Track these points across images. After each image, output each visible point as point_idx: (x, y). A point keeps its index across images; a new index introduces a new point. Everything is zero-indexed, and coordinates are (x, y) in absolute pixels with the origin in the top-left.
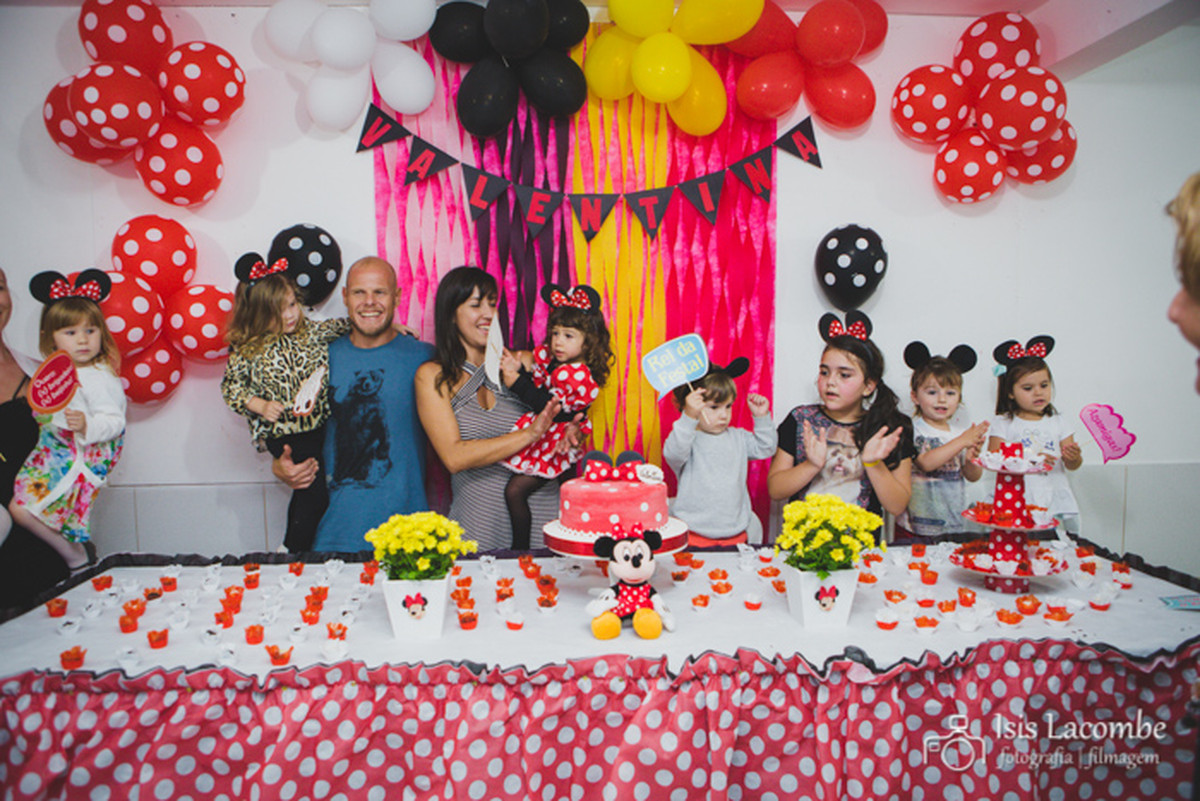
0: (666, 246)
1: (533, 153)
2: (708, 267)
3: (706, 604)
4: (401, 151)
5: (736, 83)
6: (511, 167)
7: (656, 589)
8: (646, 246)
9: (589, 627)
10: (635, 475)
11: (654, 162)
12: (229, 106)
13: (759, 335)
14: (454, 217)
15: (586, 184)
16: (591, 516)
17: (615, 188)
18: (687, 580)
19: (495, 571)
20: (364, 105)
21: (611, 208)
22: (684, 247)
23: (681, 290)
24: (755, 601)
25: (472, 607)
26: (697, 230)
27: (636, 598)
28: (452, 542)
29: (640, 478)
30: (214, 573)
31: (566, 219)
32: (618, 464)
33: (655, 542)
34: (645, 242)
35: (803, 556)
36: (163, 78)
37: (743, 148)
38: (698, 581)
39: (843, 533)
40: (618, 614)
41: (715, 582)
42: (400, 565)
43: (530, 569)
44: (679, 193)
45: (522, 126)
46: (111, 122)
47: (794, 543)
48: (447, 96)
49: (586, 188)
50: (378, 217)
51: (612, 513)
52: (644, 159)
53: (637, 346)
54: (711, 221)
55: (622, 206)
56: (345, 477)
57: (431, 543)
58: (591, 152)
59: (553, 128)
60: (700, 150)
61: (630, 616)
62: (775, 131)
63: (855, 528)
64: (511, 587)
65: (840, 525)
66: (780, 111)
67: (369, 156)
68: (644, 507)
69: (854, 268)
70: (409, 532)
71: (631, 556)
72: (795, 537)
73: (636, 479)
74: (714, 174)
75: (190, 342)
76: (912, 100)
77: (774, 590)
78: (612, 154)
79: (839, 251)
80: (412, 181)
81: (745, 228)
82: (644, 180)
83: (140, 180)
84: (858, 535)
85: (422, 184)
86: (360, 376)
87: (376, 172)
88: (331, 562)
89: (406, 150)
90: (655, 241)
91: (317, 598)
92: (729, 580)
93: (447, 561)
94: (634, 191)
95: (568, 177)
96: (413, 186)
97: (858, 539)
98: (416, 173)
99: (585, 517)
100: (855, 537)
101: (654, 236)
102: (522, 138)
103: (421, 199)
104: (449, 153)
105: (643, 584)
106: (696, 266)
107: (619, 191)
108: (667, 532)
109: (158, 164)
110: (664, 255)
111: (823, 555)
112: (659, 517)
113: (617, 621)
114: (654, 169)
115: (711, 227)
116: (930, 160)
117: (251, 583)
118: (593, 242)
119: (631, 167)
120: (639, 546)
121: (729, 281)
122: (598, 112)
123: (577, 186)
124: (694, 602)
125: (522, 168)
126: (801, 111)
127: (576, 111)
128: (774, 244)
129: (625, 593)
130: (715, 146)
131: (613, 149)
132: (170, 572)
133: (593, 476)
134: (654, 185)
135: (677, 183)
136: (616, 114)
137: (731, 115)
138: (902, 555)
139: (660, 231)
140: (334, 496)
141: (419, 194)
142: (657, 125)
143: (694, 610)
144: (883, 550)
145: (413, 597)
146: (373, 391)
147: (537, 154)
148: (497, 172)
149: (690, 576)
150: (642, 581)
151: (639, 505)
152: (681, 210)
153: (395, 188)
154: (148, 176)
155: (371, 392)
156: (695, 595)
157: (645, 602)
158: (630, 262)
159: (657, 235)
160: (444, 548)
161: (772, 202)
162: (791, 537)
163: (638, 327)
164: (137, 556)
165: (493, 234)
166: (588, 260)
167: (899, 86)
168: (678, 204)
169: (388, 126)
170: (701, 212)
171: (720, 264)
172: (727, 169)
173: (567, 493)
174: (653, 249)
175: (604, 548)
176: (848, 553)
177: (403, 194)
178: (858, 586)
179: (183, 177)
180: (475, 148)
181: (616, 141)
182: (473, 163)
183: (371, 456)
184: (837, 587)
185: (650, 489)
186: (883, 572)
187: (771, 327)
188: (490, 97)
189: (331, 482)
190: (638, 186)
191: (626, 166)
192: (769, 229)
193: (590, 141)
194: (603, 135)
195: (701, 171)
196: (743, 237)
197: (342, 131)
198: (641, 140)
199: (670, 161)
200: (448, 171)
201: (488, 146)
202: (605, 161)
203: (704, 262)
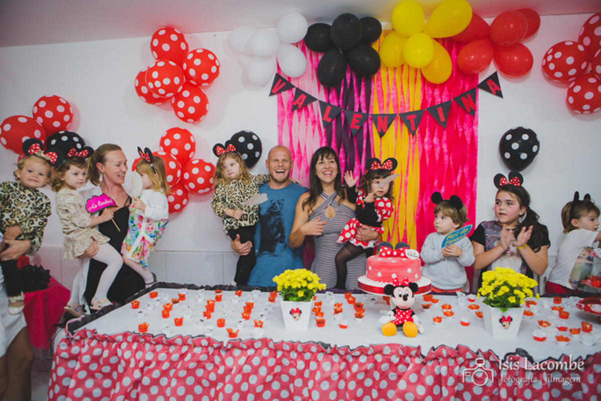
0: (420, 139)
1: (354, 94)
2: (442, 150)
3: (440, 321)
4: (290, 95)
5: (457, 56)
6: (343, 101)
7: (415, 312)
8: (410, 140)
9: (380, 329)
10: (405, 254)
11: (414, 98)
12: (213, 77)
13: (468, 185)
14: (315, 127)
15: (380, 109)
16: (382, 274)
17: (394, 111)
18: (430, 309)
19: (333, 299)
20: (273, 73)
21: (392, 121)
22: (429, 140)
23: (428, 162)
24: (466, 322)
25: (322, 316)
26: (436, 131)
27: (404, 316)
28: (314, 284)
29: (407, 256)
30: (201, 293)
31: (370, 126)
32: (396, 249)
33: (414, 288)
34: (410, 138)
35: (493, 299)
36: (185, 66)
37: (461, 89)
38: (436, 310)
39: (516, 288)
40: (395, 323)
41: (445, 311)
42: (289, 294)
43: (351, 299)
44: (427, 113)
45: (348, 82)
46: (163, 86)
47: (488, 292)
48: (312, 68)
49: (380, 111)
50: (279, 126)
51: (392, 273)
52: (409, 96)
53: (405, 190)
54: (444, 127)
55: (397, 120)
56: (264, 251)
57: (305, 284)
58: (382, 92)
59: (363, 82)
60: (438, 91)
61: (401, 325)
62: (477, 79)
63: (522, 286)
64: (341, 307)
65: (514, 284)
66: (480, 70)
67: (275, 97)
68: (409, 270)
69: (521, 150)
70: (294, 278)
71: (403, 295)
72: (489, 289)
73: (405, 257)
74: (445, 103)
75: (192, 185)
76: (554, 60)
77: (477, 316)
78: (392, 94)
79: (512, 141)
80: (295, 109)
81: (461, 130)
82: (409, 107)
83: (173, 112)
84: (523, 290)
85: (300, 110)
86: (273, 202)
87: (278, 106)
88: (254, 291)
89: (293, 95)
90: (415, 137)
91: (249, 308)
92: (452, 310)
93: (312, 293)
94: (404, 112)
95: (371, 106)
96: (296, 112)
97: (523, 292)
98: (297, 105)
99: (379, 274)
100: (522, 291)
101: (414, 134)
102: (348, 87)
103: (299, 118)
104: (313, 95)
105: (408, 309)
106: (435, 149)
107: (397, 112)
108: (421, 284)
109: (181, 104)
110: (419, 144)
111: (504, 299)
112: (416, 276)
113: (395, 327)
114: (414, 101)
115: (444, 129)
116: (564, 92)
117: (218, 299)
118: (383, 138)
119: (402, 100)
120: (407, 290)
121: (452, 157)
122: (386, 73)
123: (375, 110)
124: (434, 320)
125: (348, 102)
126: (492, 69)
127: (375, 73)
128: (477, 137)
129: (399, 313)
130: (446, 88)
131: (393, 91)
132: (183, 291)
133: (384, 254)
134: (414, 109)
135: (426, 108)
136: (395, 74)
137: (454, 72)
138: (548, 302)
139: (417, 132)
140: (259, 260)
141: (298, 115)
142: (416, 79)
143: (434, 324)
144: (537, 299)
145: (295, 309)
146: (279, 210)
147: (356, 94)
148: (336, 104)
149: (431, 307)
150: (407, 308)
151: (407, 270)
152: (428, 122)
153: (287, 113)
154: (177, 110)
155: (277, 210)
156: (435, 316)
157: (409, 318)
158: (401, 148)
159: (415, 134)
160: (310, 287)
161: (476, 116)
162: (486, 289)
163: (405, 180)
164: (168, 283)
165: (334, 134)
166: (381, 146)
167: (547, 53)
168: (427, 118)
169: (284, 84)
170: (439, 122)
171: (448, 148)
172: (452, 100)
173: (370, 262)
174: (414, 141)
175: (389, 290)
176: (518, 299)
177: (291, 115)
178: (523, 317)
179: (191, 110)
180: (325, 93)
181: (395, 88)
182: (324, 100)
183: (277, 241)
184: (512, 317)
185: (413, 262)
186: (537, 311)
187: (475, 180)
188: (333, 68)
189: (257, 253)
190: (406, 111)
191: (400, 100)
192: (474, 130)
193: (382, 88)
194: (388, 85)
195: (440, 100)
196: (460, 134)
197: (263, 86)
198: (408, 86)
199: (422, 97)
200: (312, 104)
201: (332, 92)
202: (389, 98)
203: (440, 147)
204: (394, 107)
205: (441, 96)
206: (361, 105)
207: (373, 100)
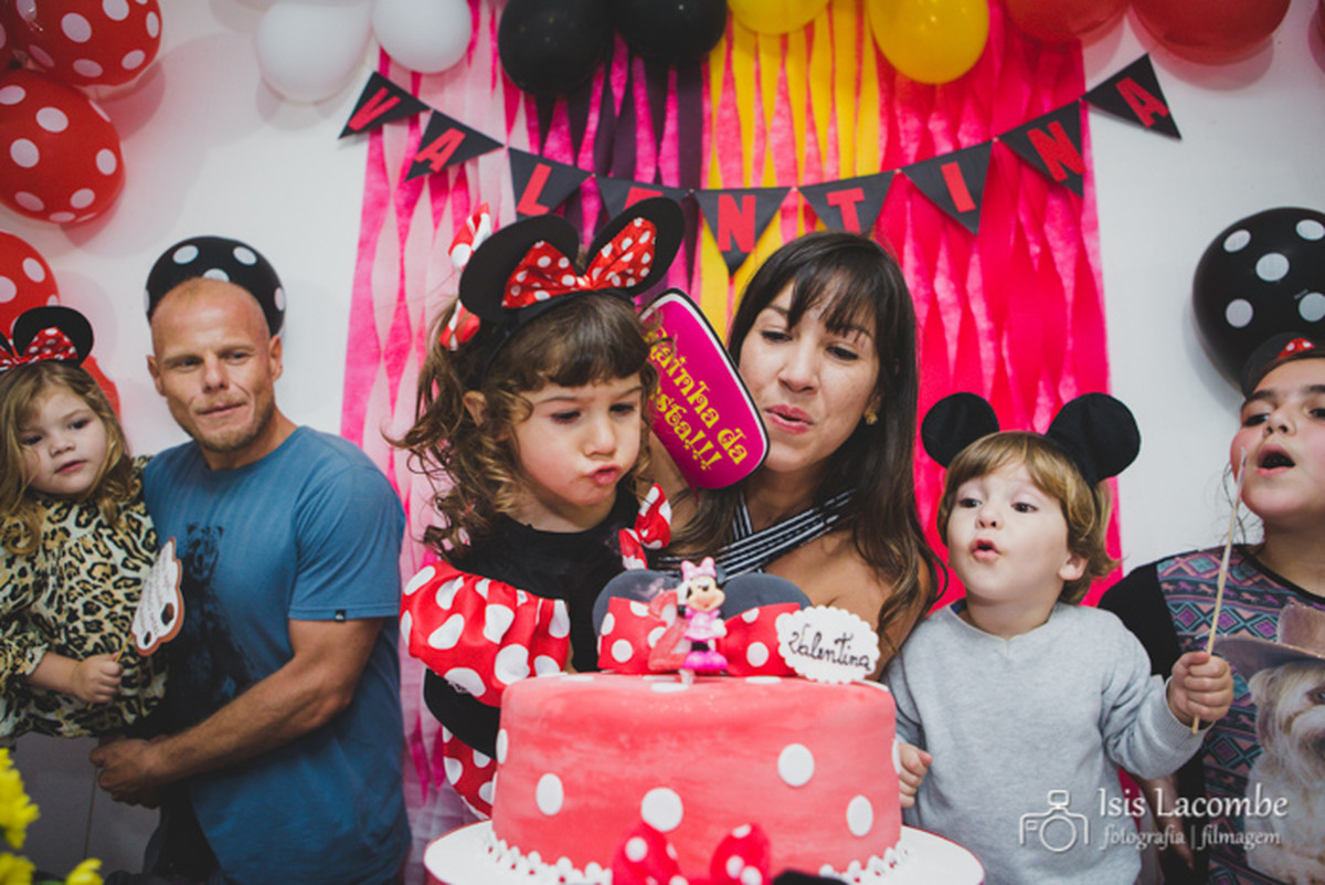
2: (968, 320)
4: (410, 136)
6: (593, 155)
10: (774, 647)
17: (782, 179)
20: (365, 72)
26: (943, 255)
29: (792, 660)
37: (1024, 108)
44: (905, 185)
45: (618, 92)
49: (725, 180)
50: (362, 244)
52: (835, 134)
54: (969, 232)
58: (738, 128)
59: (673, 93)
60: (940, 118)
62: (1081, 80)
67: (360, 150)
68: (796, 763)
69: (1301, 280)
73: (777, 666)
74: (969, 149)
78: (775, 130)
81: (1039, 249)
82: (837, 165)
87: (368, 173)
94: (818, 182)
96: (424, 192)
98: (428, 161)
99: (550, 796)
102: (617, 111)
103: (438, 213)
104: (488, 134)
106: (945, 319)
107: (790, 184)
114: (854, 150)
115: (969, 247)
119: (813, 150)
121: (1010, 346)
122: (751, 64)
123: (714, 179)
125: (615, 159)
128: (1100, 274)
131: (778, 122)
134: (855, 172)
135: (900, 167)
136: (783, 65)
141: (433, 206)
142: (858, 76)
147: (643, 134)
148: (567, 159)
152: (909, 218)
153: (396, 197)
161: (1088, 201)
168: (905, 208)
169: (393, 101)
170: (950, 212)
171: (992, 314)
172: (995, 140)
177: (409, 206)
179: (25, 153)
180: (530, 129)
181: (785, 111)
182: (527, 148)
190: (826, 179)
191: (802, 151)
192: (1090, 251)
193: (736, 111)
194: (759, 98)
195: (945, 148)
196: (1036, 262)
197: (317, 103)
198: (830, 105)
199: (885, 138)
200: (484, 160)
201: (557, 127)
202: (765, 144)
203: (959, 311)
204: (780, 174)
205: (952, 134)
206: (662, 165)
207: (709, 150)
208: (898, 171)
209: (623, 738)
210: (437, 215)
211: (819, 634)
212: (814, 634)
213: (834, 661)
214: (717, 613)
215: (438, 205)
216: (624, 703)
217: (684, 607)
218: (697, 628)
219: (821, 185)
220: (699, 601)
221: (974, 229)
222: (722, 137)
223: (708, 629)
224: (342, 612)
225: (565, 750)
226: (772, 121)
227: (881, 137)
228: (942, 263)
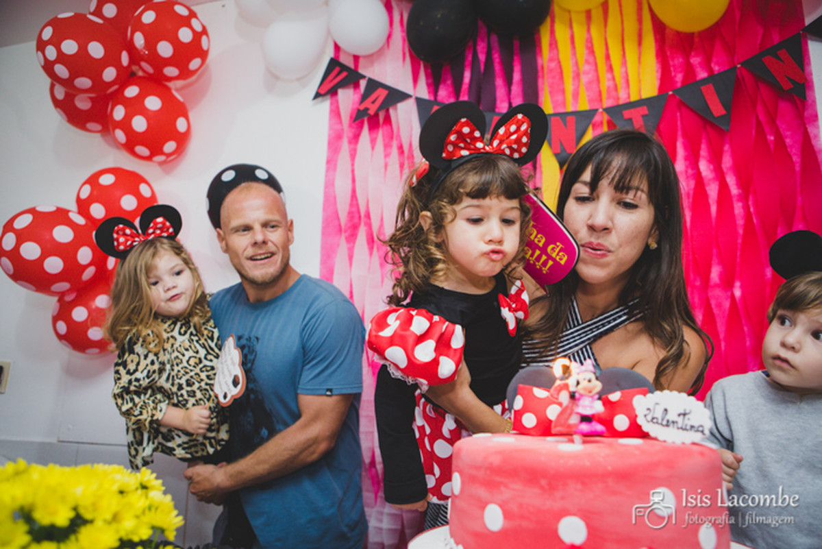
1: (494, 82)
2: (724, 188)
4: (354, 95)
6: (468, 94)
10: (633, 418)
11: (639, 75)
16: (507, 514)
17: (592, 104)
20: (324, 58)
21: (588, 125)
22: (687, 167)
23: (688, 219)
26: (703, 146)
29: (645, 429)
36: (129, 31)
44: (675, 101)
45: (482, 57)
49: (554, 108)
50: (328, 162)
51: (564, 512)
52: (626, 73)
58: (561, 73)
59: (518, 55)
60: (698, 55)
62: (802, 16)
67: (325, 105)
73: (635, 431)
74: (720, 74)
78: (586, 73)
80: (364, 122)
81: (772, 137)
82: (628, 92)
85: (373, 125)
87: (330, 119)
89: (360, 94)
94: (616, 104)
96: (365, 127)
98: (367, 109)
99: (494, 518)
102: (482, 67)
104: (402, 90)
106: (707, 188)
107: (597, 107)
109: (119, 113)
114: (640, 82)
119: (611, 83)
121: (755, 205)
122: (568, 30)
125: (482, 96)
128: (818, 151)
131: (587, 67)
134: (640, 96)
135: (671, 89)
136: (589, 31)
141: (370, 136)
142: (640, 33)
147: (499, 82)
152: (679, 123)
153: (347, 132)
154: (112, 126)
168: (676, 117)
169: (344, 74)
170: (712, 120)
171: (741, 184)
172: (738, 66)
177: (356, 138)
179: (140, 124)
180: (429, 85)
181: (591, 60)
182: (426, 97)
185: (680, 452)
190: (621, 102)
191: (605, 84)
192: (810, 135)
193: (559, 62)
194: (574, 53)
195: (702, 75)
196: (772, 146)
197: (298, 79)
198: (622, 53)
199: (660, 71)
200: (400, 105)
201: (444, 82)
202: (579, 81)
203: (717, 183)
204: (590, 101)
205: (706, 65)
206: (512, 101)
207: (543, 89)
208: (670, 93)
209: (543, 482)
210: (373, 142)
211: (666, 410)
212: (662, 409)
213: (678, 428)
214: (597, 396)
215: (374, 136)
216: (543, 458)
217: (574, 393)
218: (584, 407)
219: (618, 106)
220: (585, 389)
221: (725, 128)
222: (550, 80)
223: (592, 407)
224: (330, 390)
225: (503, 489)
226: (583, 67)
227: (657, 72)
228: (704, 152)
